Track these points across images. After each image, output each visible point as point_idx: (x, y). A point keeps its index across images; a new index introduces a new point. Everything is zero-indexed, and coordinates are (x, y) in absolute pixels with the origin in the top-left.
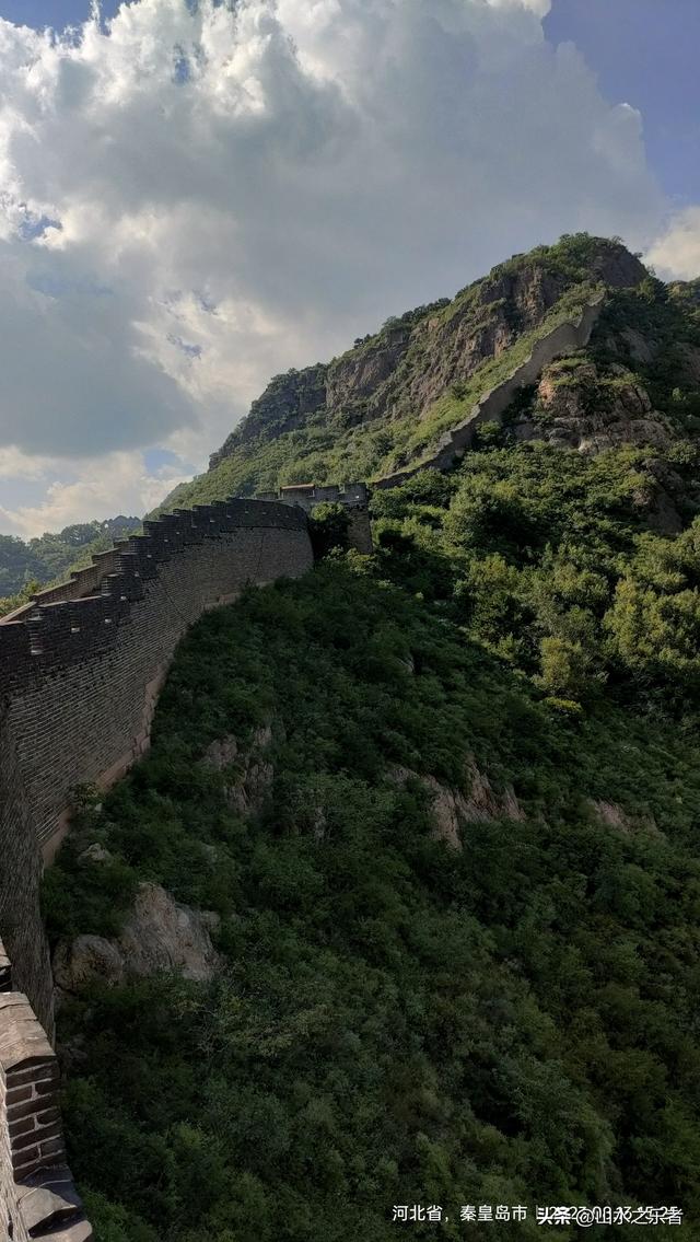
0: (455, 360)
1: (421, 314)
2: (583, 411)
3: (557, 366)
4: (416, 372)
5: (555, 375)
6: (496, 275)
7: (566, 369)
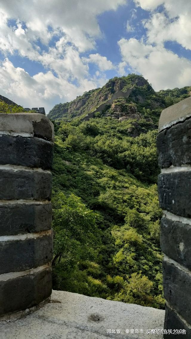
0: (99, 101)
1: (93, 91)
2: (121, 111)
3: (116, 101)
4: (90, 104)
5: (116, 102)
6: (110, 81)
7: (118, 101)
